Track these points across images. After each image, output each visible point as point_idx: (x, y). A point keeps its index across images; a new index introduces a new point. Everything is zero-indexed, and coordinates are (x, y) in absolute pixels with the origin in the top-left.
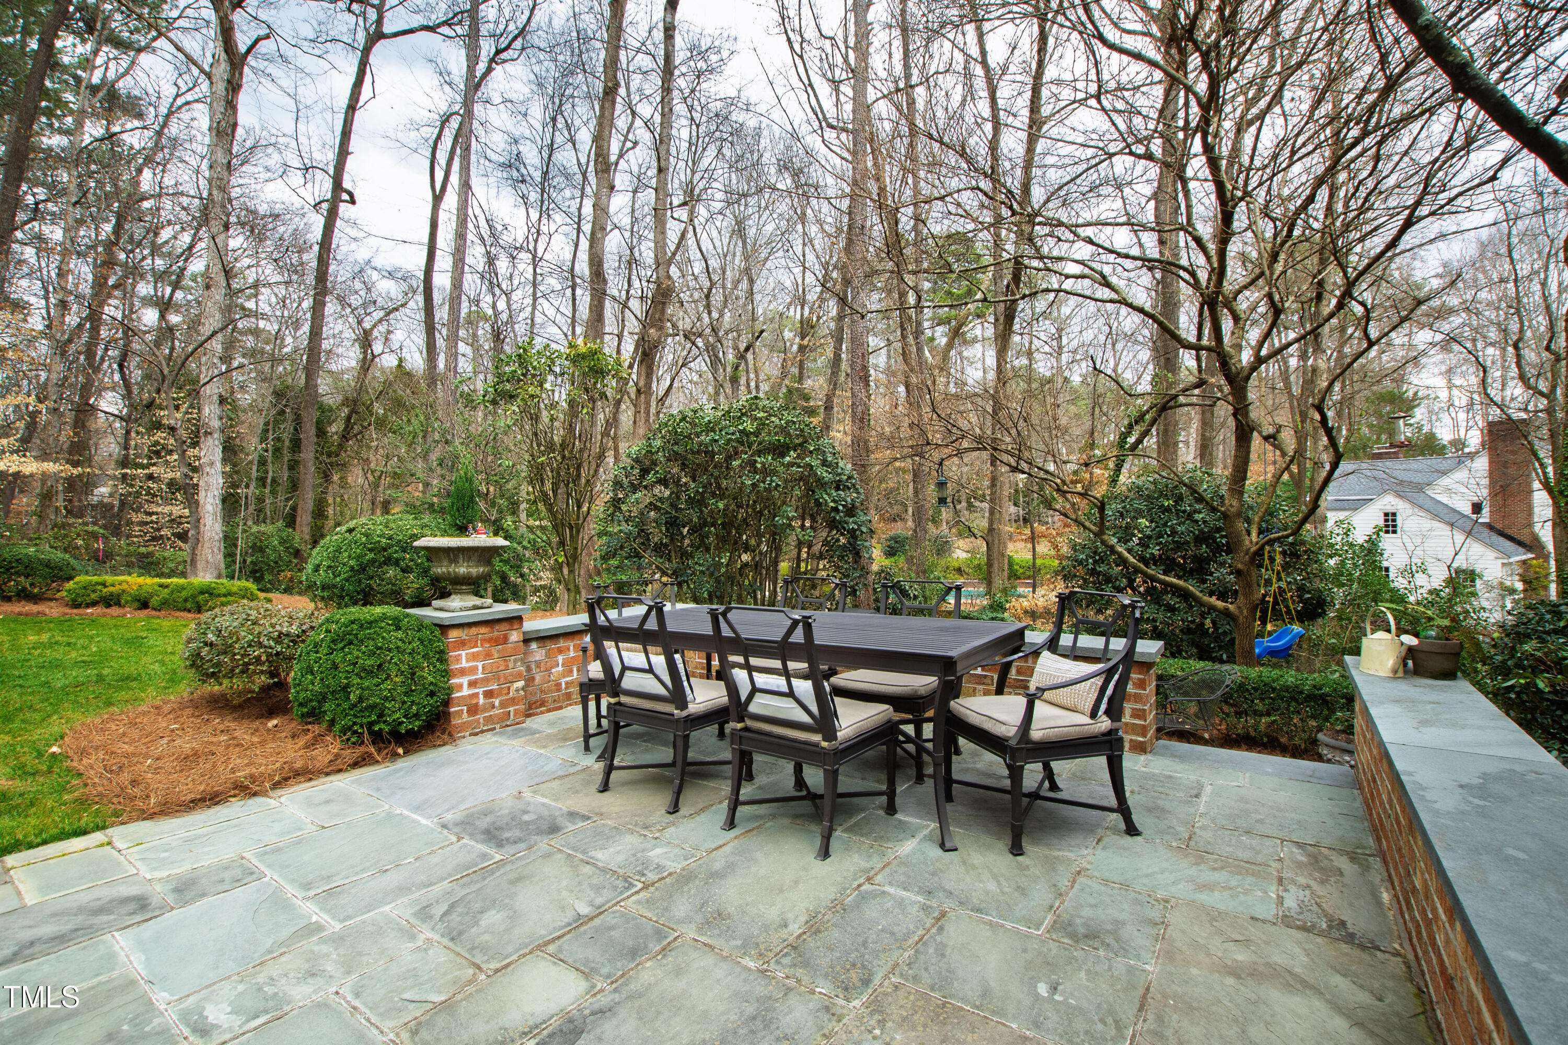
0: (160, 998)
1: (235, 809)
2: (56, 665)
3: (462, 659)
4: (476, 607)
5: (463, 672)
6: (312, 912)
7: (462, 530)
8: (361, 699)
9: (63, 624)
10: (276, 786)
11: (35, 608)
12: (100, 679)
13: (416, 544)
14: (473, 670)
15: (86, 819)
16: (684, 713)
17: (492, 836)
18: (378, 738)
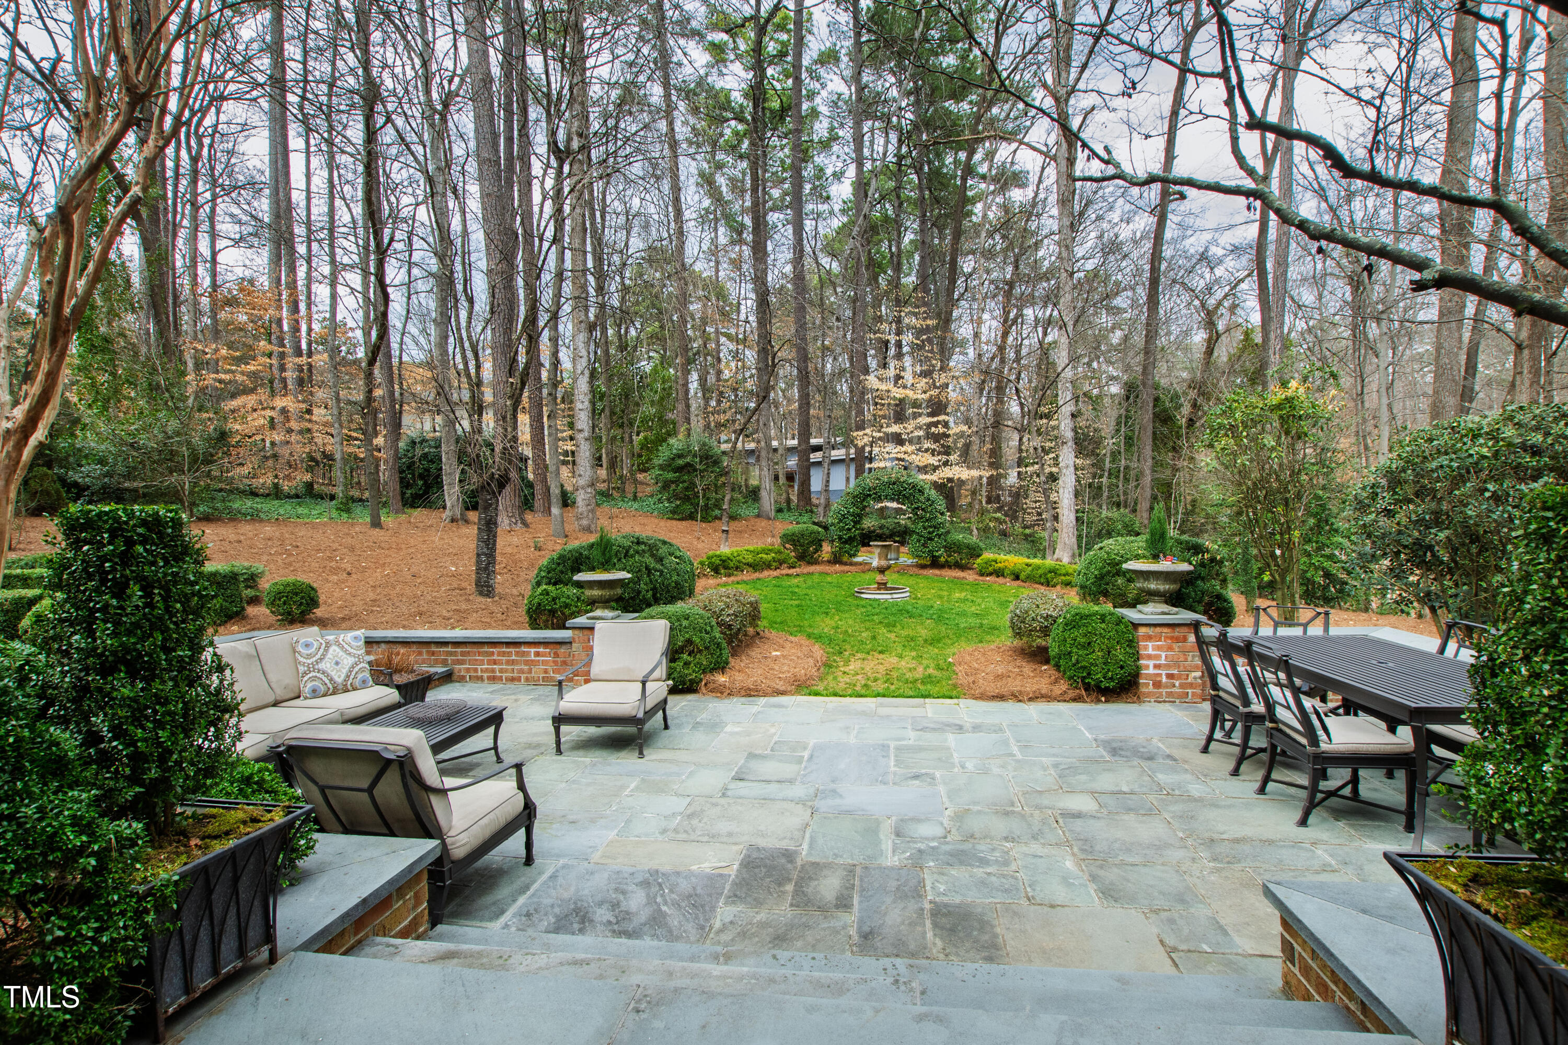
0: (955, 755)
1: (1010, 706)
2: (963, 614)
3: (1149, 648)
4: (1163, 613)
5: (1149, 657)
6: (1015, 750)
7: (1155, 557)
8: (1078, 662)
9: (975, 586)
10: (1030, 699)
11: (960, 574)
12: (981, 625)
13: (1125, 566)
14: (1158, 657)
15: (954, 693)
16: (1246, 710)
17: (1114, 752)
18: (1087, 687)
